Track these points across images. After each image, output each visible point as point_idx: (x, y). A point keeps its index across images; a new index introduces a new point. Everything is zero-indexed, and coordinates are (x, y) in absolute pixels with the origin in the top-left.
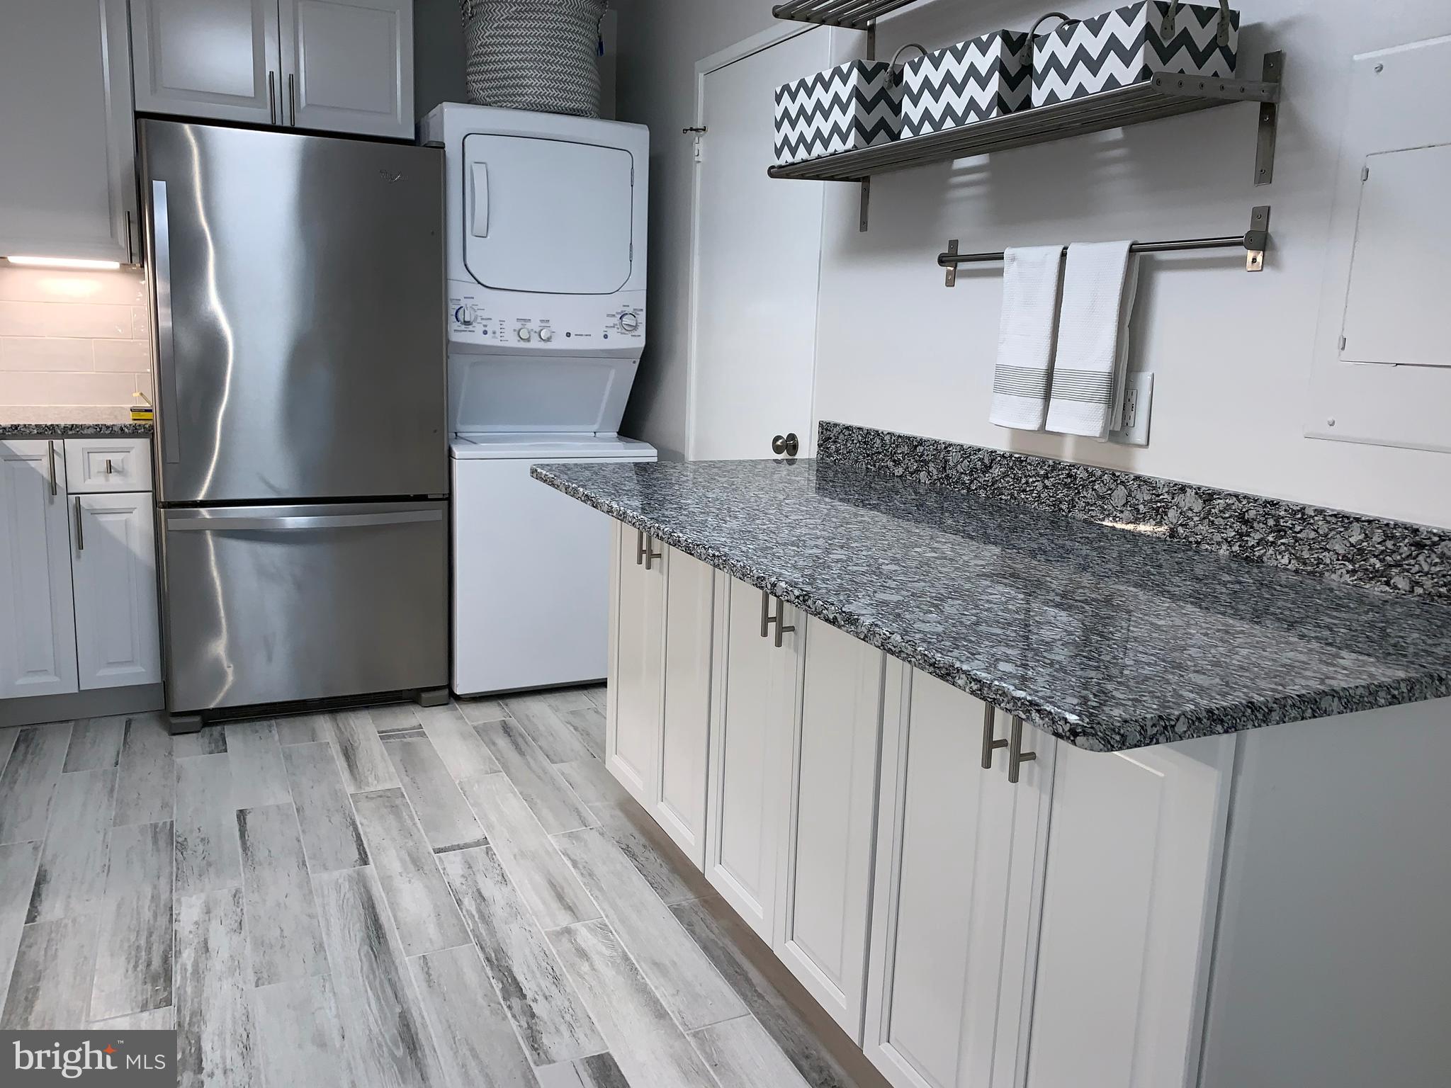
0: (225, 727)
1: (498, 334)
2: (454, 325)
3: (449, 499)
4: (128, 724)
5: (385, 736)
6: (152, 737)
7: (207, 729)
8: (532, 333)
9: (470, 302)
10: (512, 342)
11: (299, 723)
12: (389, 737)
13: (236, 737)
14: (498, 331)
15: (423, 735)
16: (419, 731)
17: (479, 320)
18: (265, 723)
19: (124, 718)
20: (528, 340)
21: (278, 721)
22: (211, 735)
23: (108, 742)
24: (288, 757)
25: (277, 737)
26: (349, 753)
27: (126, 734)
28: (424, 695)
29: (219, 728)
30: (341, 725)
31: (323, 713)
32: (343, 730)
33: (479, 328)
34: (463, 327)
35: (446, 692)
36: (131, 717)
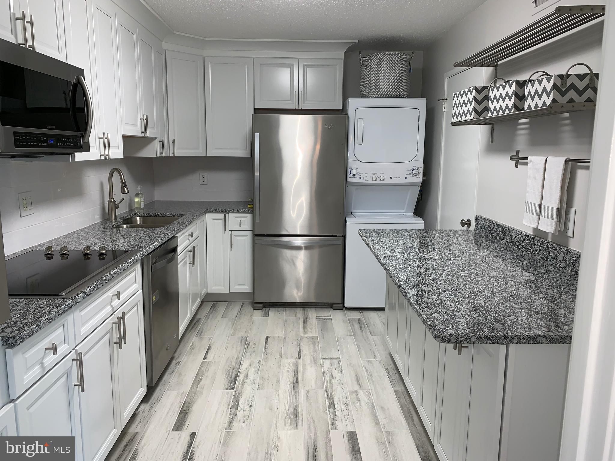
0: (270, 309)
1: (365, 178)
2: (349, 176)
3: (344, 237)
4: (243, 304)
5: (318, 318)
6: (248, 309)
7: (264, 309)
8: (377, 178)
9: (355, 168)
10: (370, 181)
11: (293, 310)
12: (320, 318)
13: (272, 313)
14: (365, 177)
15: (331, 319)
16: (330, 318)
17: (358, 174)
18: (282, 309)
19: (242, 302)
20: (376, 180)
21: (286, 309)
22: (265, 311)
23: (236, 309)
24: (286, 321)
25: (284, 314)
26: (305, 322)
27: (241, 308)
28: (334, 305)
29: (268, 309)
30: (305, 312)
31: (301, 307)
32: (306, 314)
33: (358, 177)
34: (353, 176)
35: (342, 305)
36: (243, 302)
